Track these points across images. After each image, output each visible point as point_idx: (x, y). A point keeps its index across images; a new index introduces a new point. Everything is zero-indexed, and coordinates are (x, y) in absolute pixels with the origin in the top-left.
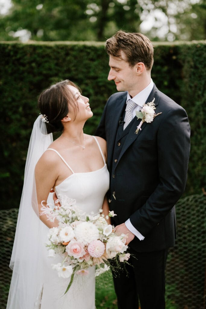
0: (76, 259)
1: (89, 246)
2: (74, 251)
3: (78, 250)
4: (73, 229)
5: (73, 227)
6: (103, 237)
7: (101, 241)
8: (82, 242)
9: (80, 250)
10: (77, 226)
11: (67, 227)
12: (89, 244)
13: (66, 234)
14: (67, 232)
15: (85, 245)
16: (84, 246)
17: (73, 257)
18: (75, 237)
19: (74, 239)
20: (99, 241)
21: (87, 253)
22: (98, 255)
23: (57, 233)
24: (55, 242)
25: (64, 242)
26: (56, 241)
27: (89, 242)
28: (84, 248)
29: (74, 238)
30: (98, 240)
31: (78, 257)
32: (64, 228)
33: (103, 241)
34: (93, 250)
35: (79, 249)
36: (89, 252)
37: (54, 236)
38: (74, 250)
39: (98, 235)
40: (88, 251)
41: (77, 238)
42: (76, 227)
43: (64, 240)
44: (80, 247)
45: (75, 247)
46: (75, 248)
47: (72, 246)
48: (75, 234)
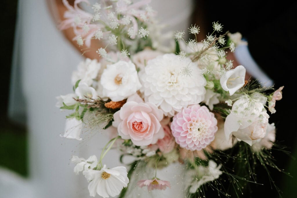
0: (138, 147)
1: (174, 119)
2: (134, 128)
3: (145, 127)
4: (138, 70)
5: (139, 65)
6: (213, 97)
7: (207, 107)
8: (159, 108)
9: (151, 127)
10: (149, 62)
11: (121, 63)
12: (176, 113)
13: (118, 81)
14: (121, 76)
15: (166, 115)
16: (162, 118)
17: (130, 140)
18: (141, 91)
19: (138, 97)
20: (204, 107)
21: (167, 135)
22: (197, 144)
23: (94, 76)
24: (85, 98)
25: (109, 100)
26: (89, 95)
27: (178, 108)
28: (161, 122)
29: (139, 93)
30: (202, 104)
31: (143, 144)
32: (113, 63)
33: (212, 108)
34: (185, 130)
35: (149, 122)
36: (174, 135)
37: (86, 82)
38: (133, 125)
39: (202, 92)
40: (171, 130)
41: (146, 94)
42: (145, 65)
43: (110, 95)
44: (152, 119)
45: (137, 118)
46: (139, 121)
47: (130, 113)
48: (141, 82)
